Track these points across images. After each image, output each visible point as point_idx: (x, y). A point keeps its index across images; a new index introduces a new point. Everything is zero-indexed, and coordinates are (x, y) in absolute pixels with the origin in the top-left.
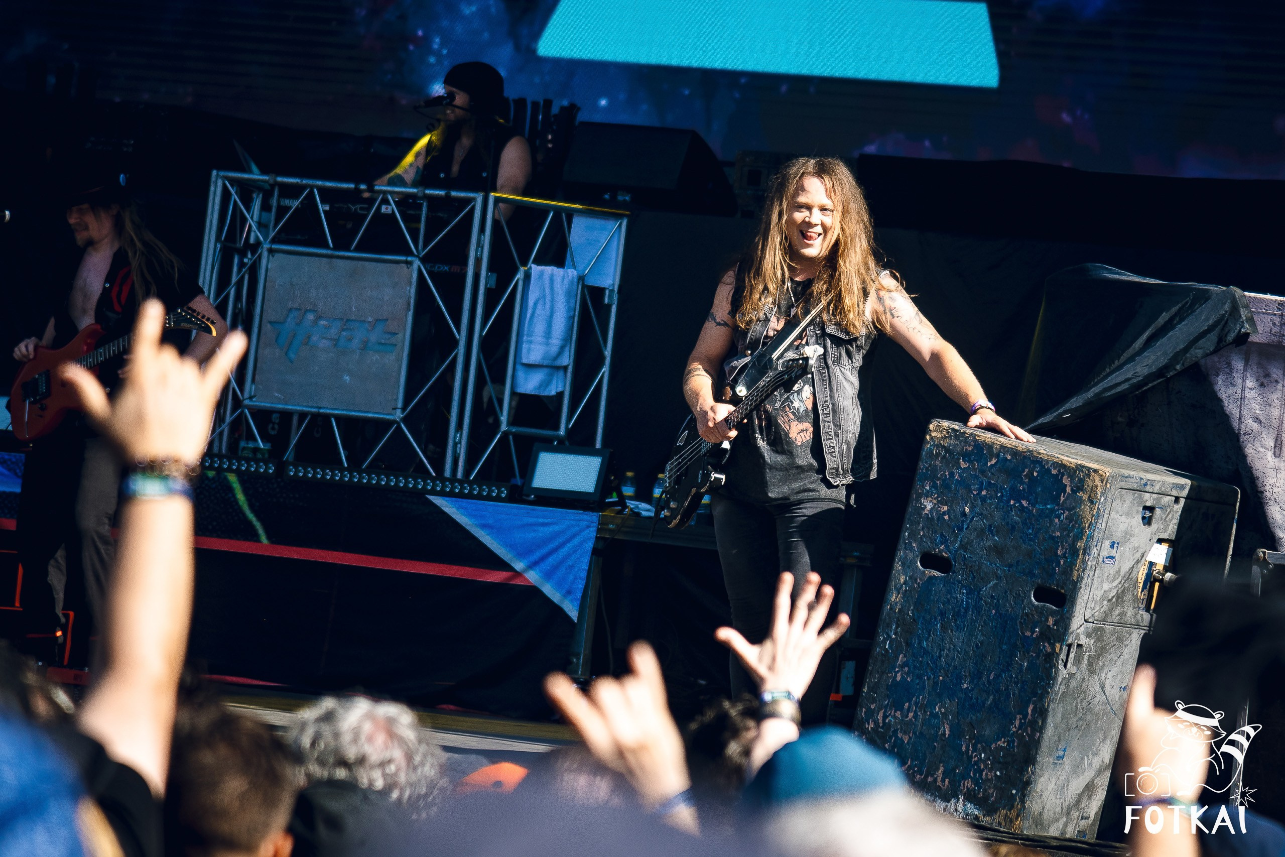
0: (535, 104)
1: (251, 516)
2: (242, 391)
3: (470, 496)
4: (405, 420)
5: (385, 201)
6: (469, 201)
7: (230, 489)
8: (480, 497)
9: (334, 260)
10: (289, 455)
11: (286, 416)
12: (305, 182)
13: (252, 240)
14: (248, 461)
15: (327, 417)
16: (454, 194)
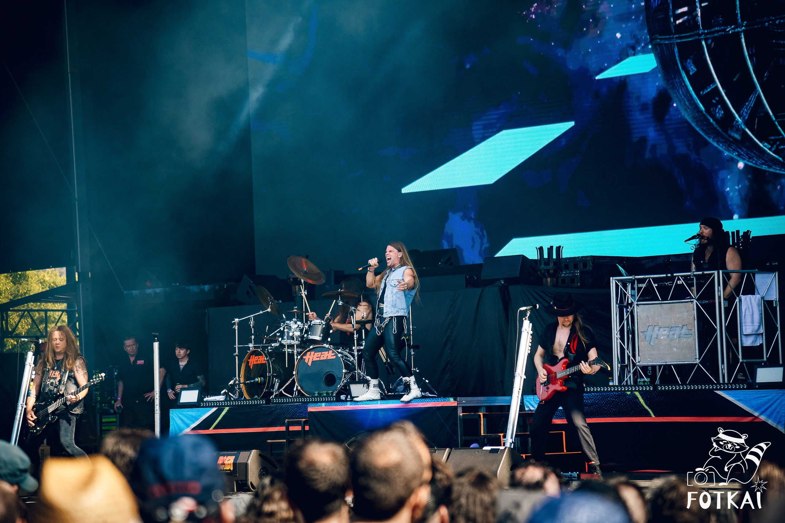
0: (733, 233)
1: (646, 407)
2: (635, 361)
3: (732, 389)
4: (700, 363)
5: (679, 279)
6: (712, 274)
7: (637, 398)
8: (736, 389)
9: (662, 305)
10: (657, 382)
11: (654, 367)
12: (646, 276)
13: (630, 302)
14: (642, 386)
15: (670, 365)
16: (705, 272)
